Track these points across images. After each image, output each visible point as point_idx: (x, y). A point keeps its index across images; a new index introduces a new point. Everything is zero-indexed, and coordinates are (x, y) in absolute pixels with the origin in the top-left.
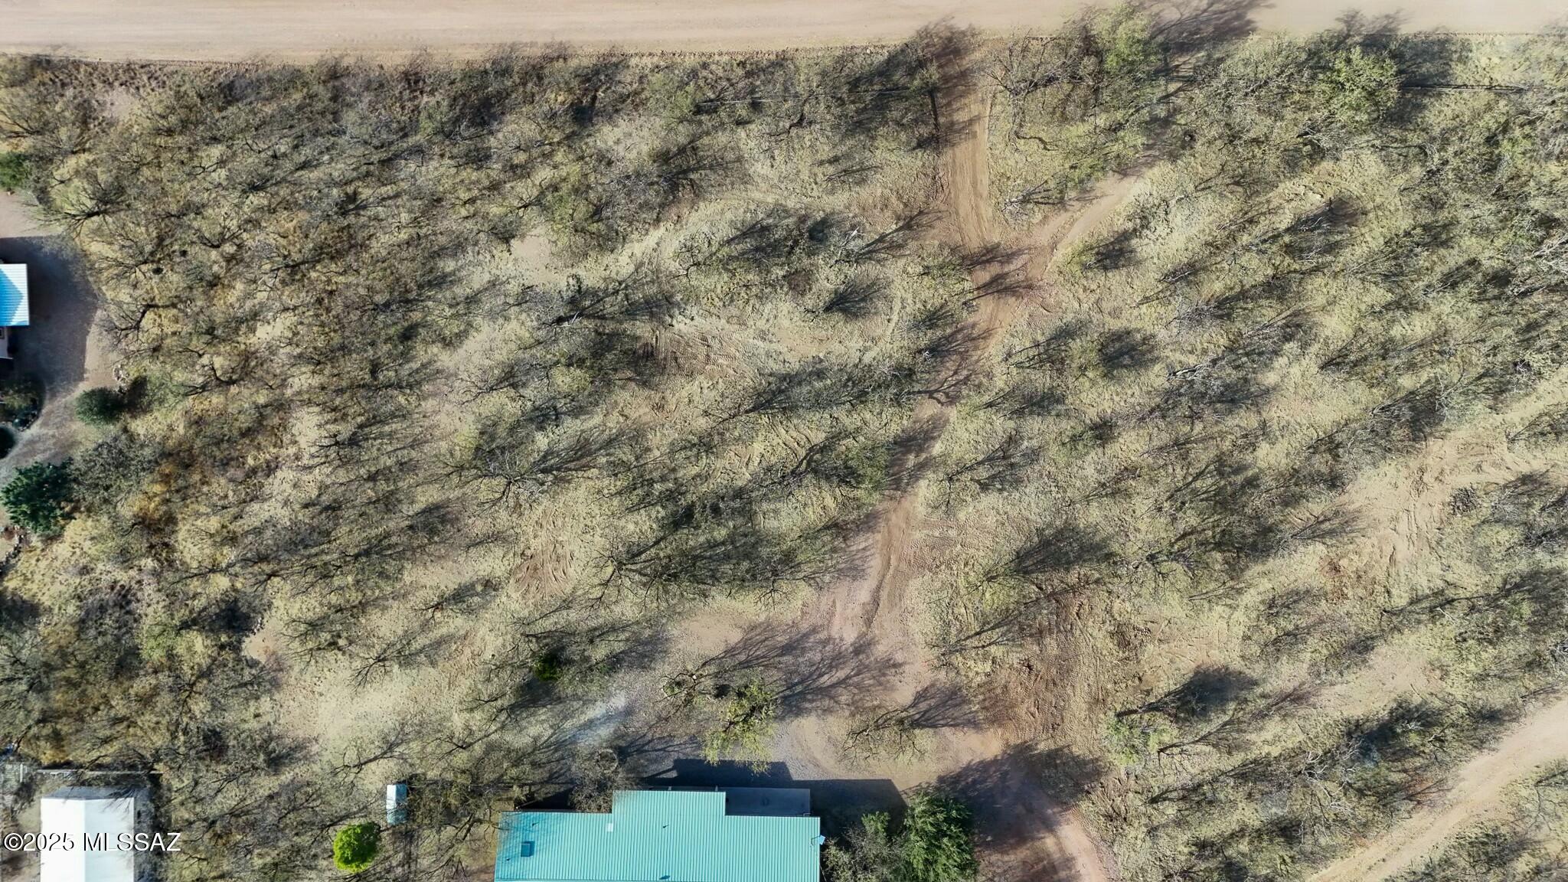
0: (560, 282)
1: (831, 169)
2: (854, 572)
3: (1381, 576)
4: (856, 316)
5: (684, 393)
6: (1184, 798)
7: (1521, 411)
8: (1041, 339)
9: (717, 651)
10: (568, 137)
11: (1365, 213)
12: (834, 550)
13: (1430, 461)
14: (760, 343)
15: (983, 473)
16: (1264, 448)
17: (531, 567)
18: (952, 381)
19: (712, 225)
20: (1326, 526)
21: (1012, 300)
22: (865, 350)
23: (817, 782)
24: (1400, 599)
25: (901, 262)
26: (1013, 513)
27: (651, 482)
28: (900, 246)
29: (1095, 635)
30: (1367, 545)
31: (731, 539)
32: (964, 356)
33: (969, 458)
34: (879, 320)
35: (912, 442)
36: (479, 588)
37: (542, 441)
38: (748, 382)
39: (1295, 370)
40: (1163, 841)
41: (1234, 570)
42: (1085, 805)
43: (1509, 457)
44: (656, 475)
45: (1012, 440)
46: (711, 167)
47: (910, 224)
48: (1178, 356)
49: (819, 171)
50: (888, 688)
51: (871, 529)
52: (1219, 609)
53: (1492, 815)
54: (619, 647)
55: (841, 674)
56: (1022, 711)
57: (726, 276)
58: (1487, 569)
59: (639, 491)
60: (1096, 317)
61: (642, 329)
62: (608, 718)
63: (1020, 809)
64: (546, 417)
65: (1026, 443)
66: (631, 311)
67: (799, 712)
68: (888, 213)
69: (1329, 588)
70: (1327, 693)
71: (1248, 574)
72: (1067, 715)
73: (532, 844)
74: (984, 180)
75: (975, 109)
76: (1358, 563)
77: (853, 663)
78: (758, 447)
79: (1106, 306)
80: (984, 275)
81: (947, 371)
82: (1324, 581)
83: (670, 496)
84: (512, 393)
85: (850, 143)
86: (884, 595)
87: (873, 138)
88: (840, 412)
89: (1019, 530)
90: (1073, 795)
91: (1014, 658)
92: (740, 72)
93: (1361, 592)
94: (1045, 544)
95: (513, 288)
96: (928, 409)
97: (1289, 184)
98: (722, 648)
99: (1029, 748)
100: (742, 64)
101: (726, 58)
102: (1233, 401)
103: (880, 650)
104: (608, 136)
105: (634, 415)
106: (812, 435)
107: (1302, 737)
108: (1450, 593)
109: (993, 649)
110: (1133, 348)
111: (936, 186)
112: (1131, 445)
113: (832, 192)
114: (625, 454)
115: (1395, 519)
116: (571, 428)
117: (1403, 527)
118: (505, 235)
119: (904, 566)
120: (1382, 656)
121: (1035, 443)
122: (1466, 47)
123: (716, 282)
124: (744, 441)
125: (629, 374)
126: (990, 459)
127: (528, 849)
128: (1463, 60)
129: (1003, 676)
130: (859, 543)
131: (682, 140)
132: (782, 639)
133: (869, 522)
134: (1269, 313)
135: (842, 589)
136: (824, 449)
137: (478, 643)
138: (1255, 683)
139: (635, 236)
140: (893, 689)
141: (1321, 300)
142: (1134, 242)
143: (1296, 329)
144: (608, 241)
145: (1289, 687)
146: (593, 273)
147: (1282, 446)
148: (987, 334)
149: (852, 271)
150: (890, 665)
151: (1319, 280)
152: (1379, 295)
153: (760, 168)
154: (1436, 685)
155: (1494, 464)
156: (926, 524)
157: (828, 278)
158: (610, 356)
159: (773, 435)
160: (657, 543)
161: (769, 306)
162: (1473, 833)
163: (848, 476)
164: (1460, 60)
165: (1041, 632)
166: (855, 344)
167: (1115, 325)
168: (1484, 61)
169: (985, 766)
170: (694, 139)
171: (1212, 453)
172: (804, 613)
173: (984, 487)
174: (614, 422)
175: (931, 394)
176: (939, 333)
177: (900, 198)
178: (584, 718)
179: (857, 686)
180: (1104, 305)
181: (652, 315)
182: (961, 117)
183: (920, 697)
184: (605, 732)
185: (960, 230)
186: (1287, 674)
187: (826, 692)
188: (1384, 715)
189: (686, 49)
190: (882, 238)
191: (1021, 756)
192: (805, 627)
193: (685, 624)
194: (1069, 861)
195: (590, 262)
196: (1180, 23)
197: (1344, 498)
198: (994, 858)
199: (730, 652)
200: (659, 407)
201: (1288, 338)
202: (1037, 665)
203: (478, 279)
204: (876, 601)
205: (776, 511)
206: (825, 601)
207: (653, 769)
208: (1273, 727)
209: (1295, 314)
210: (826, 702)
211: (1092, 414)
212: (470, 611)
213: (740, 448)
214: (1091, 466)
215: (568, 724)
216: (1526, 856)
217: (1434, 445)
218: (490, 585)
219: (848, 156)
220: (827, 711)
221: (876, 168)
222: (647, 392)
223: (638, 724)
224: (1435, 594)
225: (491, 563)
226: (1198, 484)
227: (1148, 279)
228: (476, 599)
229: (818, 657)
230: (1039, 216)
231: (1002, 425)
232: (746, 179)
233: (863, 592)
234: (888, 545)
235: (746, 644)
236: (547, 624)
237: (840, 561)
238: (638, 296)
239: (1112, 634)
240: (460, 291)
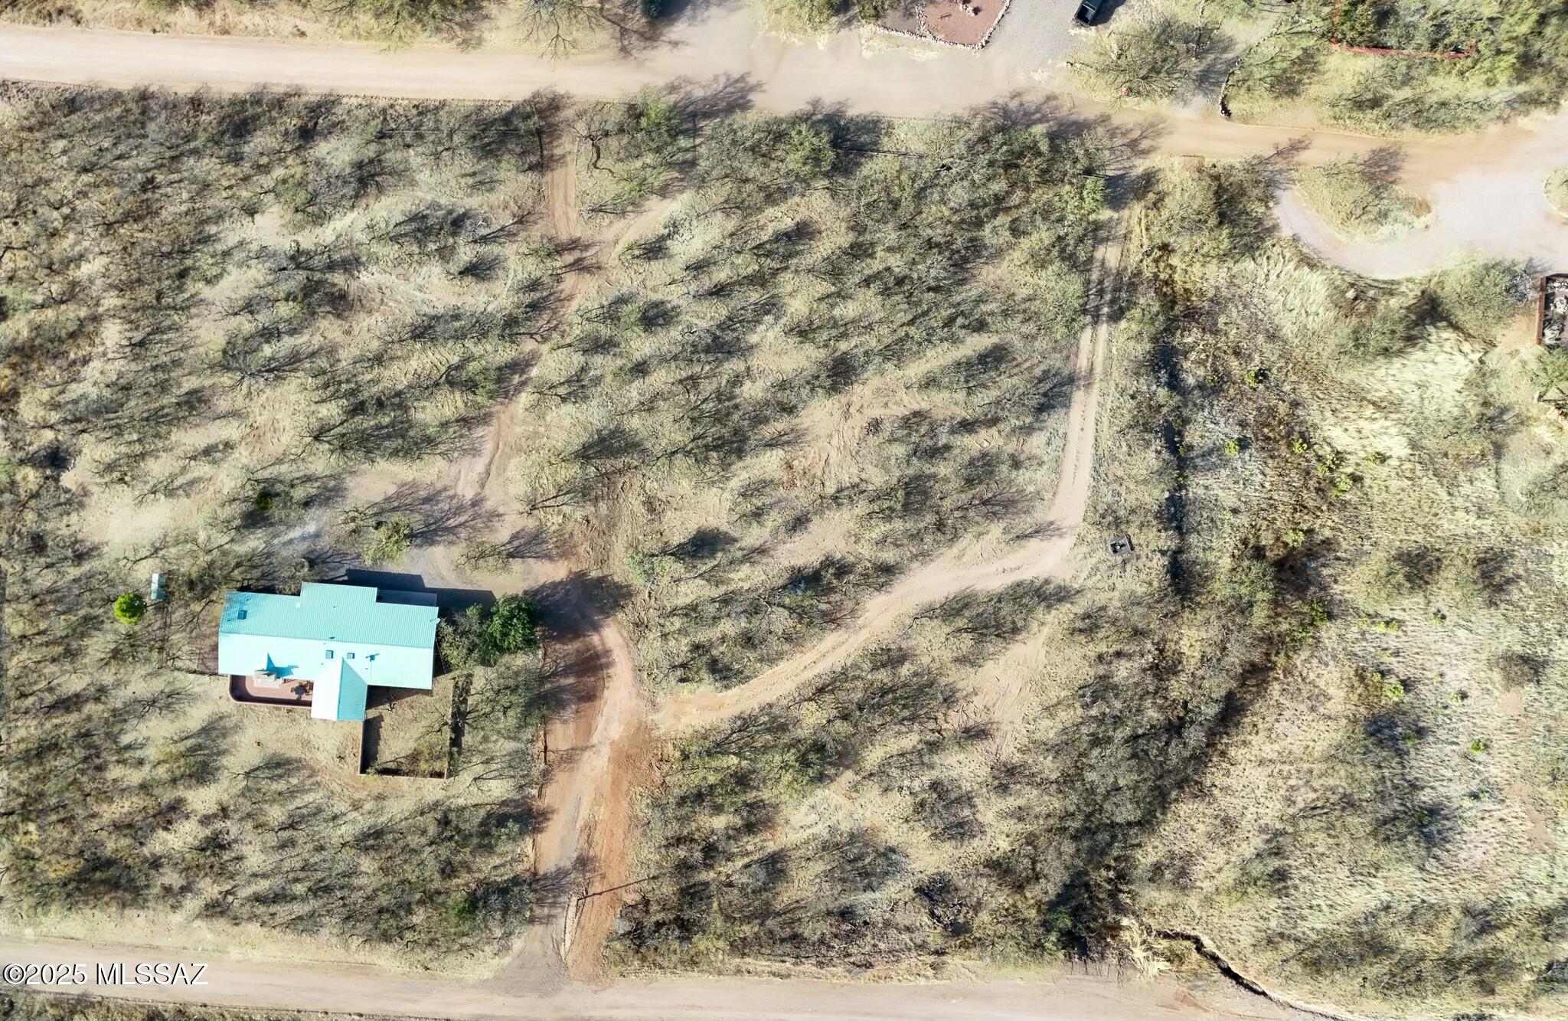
0: (285, 244)
1: (470, 181)
2: (474, 451)
3: (819, 474)
4: (483, 279)
5: (365, 324)
6: (686, 615)
7: (916, 370)
8: (605, 303)
9: (379, 498)
10: (297, 148)
11: (820, 233)
12: (461, 436)
13: (854, 398)
14: (417, 293)
15: (562, 391)
16: (747, 384)
17: (256, 435)
18: (546, 327)
19: (390, 212)
20: (785, 438)
21: (587, 276)
22: (488, 303)
23: (442, 590)
24: (831, 489)
25: (515, 246)
26: (582, 418)
27: (340, 383)
28: (515, 235)
29: (633, 503)
30: (811, 452)
31: (392, 424)
32: (555, 312)
33: (555, 378)
34: (498, 283)
35: (518, 366)
36: (221, 447)
37: (267, 350)
38: (408, 320)
39: (771, 334)
40: (672, 643)
41: (725, 466)
42: (620, 616)
43: (906, 399)
44: (343, 378)
45: (584, 369)
46: (390, 174)
47: (521, 221)
48: (695, 321)
49: (463, 181)
50: (492, 530)
51: (487, 423)
52: (714, 490)
53: (886, 636)
54: (313, 491)
55: (462, 519)
56: (581, 550)
57: (397, 247)
58: (888, 471)
59: (331, 388)
60: (642, 291)
61: (339, 279)
62: (303, 538)
63: (577, 615)
64: (271, 334)
65: (592, 373)
66: (331, 267)
67: (433, 543)
68: (508, 212)
69: (785, 479)
70: (781, 548)
71: (734, 467)
72: (612, 554)
73: (245, 612)
74: (572, 194)
75: (568, 147)
76: (805, 463)
77: (470, 513)
78: (414, 364)
79: (650, 284)
80: (569, 258)
81: (543, 321)
82: (780, 474)
83: (353, 393)
84: (250, 317)
85: (484, 163)
86: (493, 468)
87: (499, 162)
88: (469, 344)
89: (585, 430)
90: (612, 608)
91: (579, 514)
92: (414, 112)
93: (805, 483)
94: (602, 440)
95: (254, 247)
96: (528, 345)
97: (771, 210)
98: (382, 497)
99: (585, 575)
100: (416, 107)
101: (406, 102)
102: (729, 352)
103: (489, 505)
104: (322, 149)
105: (330, 337)
106: (450, 358)
107: (764, 577)
108: (863, 486)
109: (564, 508)
110: (666, 313)
111: (540, 196)
112: (661, 378)
113: (470, 195)
114: (322, 362)
115: (830, 436)
116: (288, 343)
117: (835, 442)
118: (251, 211)
119: (507, 450)
120: (816, 526)
121: (598, 372)
122: (890, 126)
123: (391, 251)
124: (406, 358)
125: (328, 309)
126: (568, 381)
127: (243, 615)
128: (889, 134)
129: (569, 527)
130: (479, 432)
131: (372, 155)
132: (423, 494)
133: (485, 419)
134: (755, 296)
135: (466, 461)
136: (459, 367)
137: (219, 483)
138: (735, 540)
139: (337, 216)
140: (496, 531)
141: (789, 288)
142: (669, 242)
143: (771, 307)
144: (320, 219)
145: (758, 544)
146: (308, 239)
147: (760, 384)
148: (570, 298)
149: (482, 249)
150: (495, 515)
151: (788, 275)
152: (825, 287)
153: (424, 176)
154: (852, 547)
155: (896, 403)
156: (524, 422)
157: (466, 253)
158: (316, 296)
159: (423, 356)
160: (342, 423)
161: (425, 269)
162: (873, 647)
163: (471, 386)
164: (886, 134)
165: (596, 498)
166: (482, 298)
167: (655, 297)
168: (902, 135)
169: (555, 585)
170: (379, 154)
171: (714, 386)
172: (439, 477)
173: (564, 400)
174: (317, 341)
175: (531, 335)
176: (538, 295)
177: (516, 202)
178: (287, 538)
179: (472, 527)
180: (648, 283)
181: (346, 270)
182: (558, 152)
183: (515, 537)
184: (302, 547)
185: (555, 226)
186: (754, 536)
187: (450, 530)
188: (817, 564)
189: (381, 95)
190: (503, 229)
191: (579, 580)
192: (439, 486)
193: (358, 479)
194: (607, 652)
195: (306, 232)
196: (704, 99)
197: (798, 420)
198: (558, 646)
199: (388, 499)
200: (348, 333)
201: (768, 312)
202: (594, 521)
203: (231, 239)
204: (488, 473)
205: (424, 408)
206: (454, 468)
207: (332, 574)
208: (746, 569)
209: (772, 297)
210: (451, 537)
211: (637, 356)
212: (214, 462)
213: (401, 363)
214: (635, 391)
215: (276, 541)
216: (907, 665)
217: (857, 388)
218: (228, 446)
219: (482, 172)
220: (451, 543)
221: (500, 182)
222: (340, 322)
223: (325, 543)
224: (853, 487)
225: (229, 431)
226: (704, 406)
227: (674, 267)
228: (219, 454)
229: (447, 507)
230: (607, 221)
231: (578, 359)
232: (413, 183)
233: (480, 465)
234: (499, 435)
235: (399, 495)
236: (266, 474)
237: (465, 443)
238: (336, 257)
239: (644, 503)
240: (220, 247)
